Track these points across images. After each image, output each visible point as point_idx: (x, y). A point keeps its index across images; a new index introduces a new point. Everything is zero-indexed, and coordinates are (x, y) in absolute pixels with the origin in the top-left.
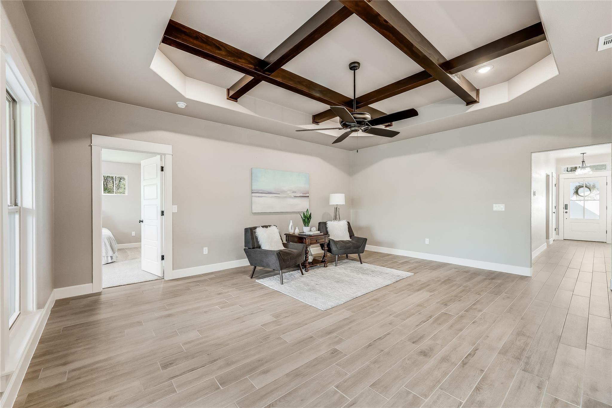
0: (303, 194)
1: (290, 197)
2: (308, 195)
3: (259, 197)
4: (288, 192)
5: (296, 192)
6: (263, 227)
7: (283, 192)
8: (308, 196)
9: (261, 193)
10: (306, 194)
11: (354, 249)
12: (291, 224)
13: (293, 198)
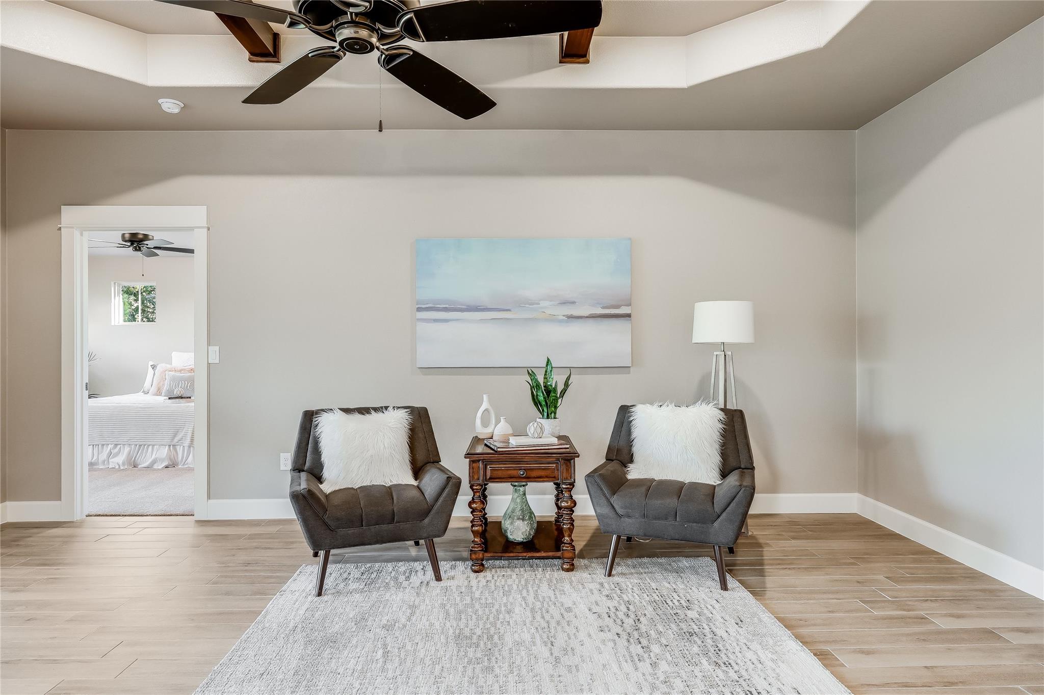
0: (603, 308)
1: (552, 319)
2: (629, 312)
3: (436, 321)
4: (544, 304)
5: (574, 303)
6: (347, 411)
7: (523, 303)
8: (629, 316)
9: (446, 310)
10: (618, 307)
11: (689, 522)
12: (485, 405)
13: (561, 321)
